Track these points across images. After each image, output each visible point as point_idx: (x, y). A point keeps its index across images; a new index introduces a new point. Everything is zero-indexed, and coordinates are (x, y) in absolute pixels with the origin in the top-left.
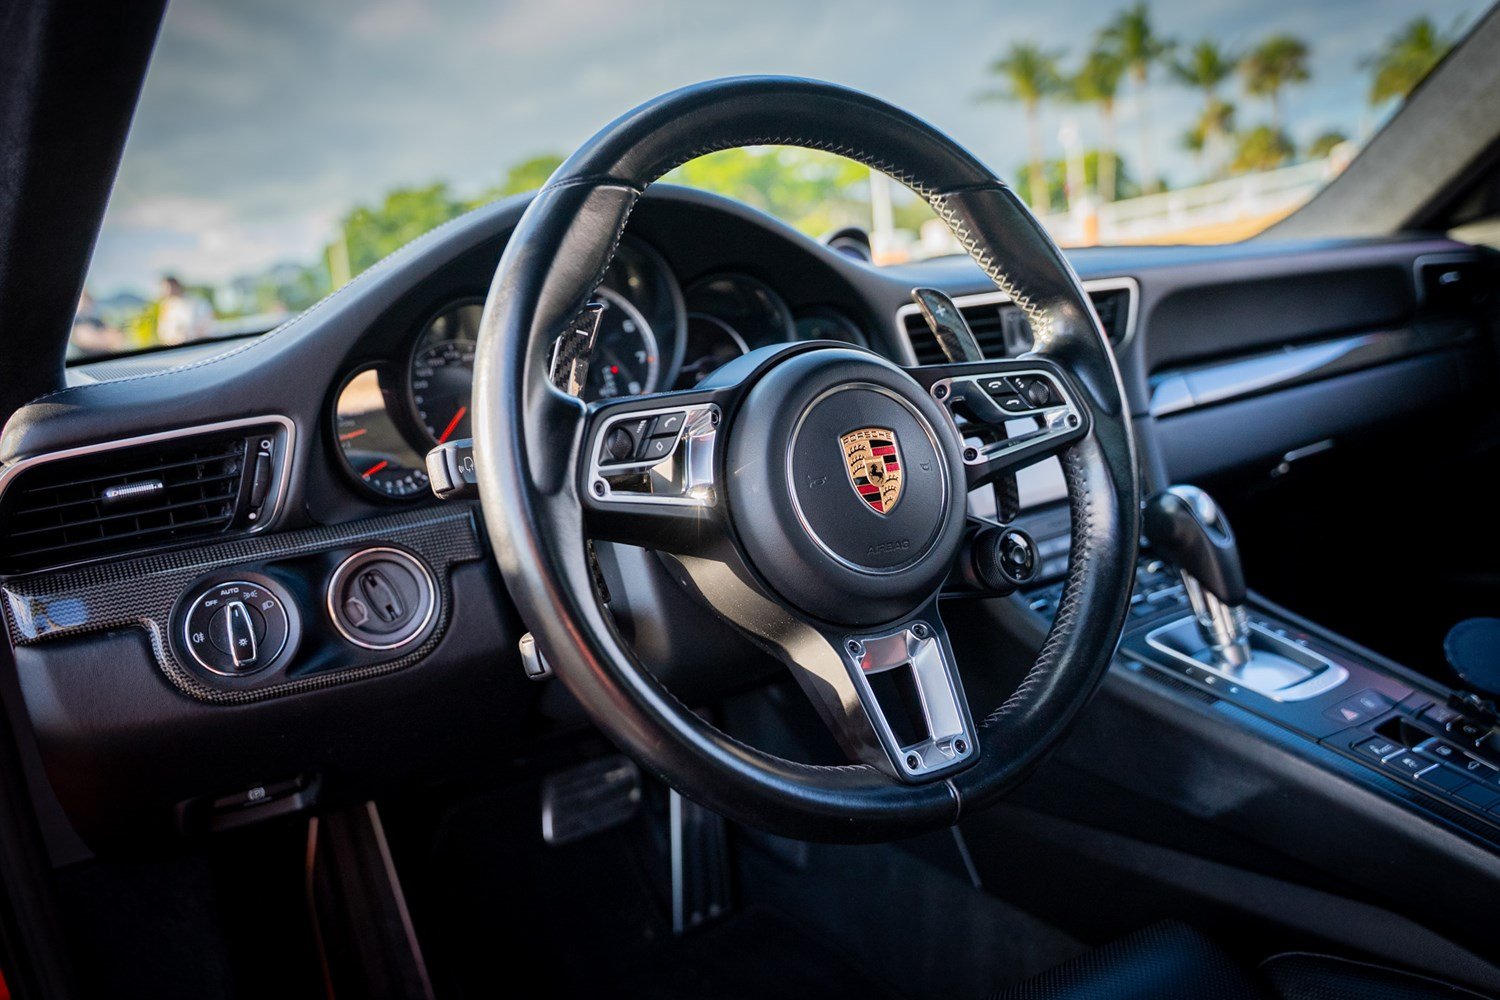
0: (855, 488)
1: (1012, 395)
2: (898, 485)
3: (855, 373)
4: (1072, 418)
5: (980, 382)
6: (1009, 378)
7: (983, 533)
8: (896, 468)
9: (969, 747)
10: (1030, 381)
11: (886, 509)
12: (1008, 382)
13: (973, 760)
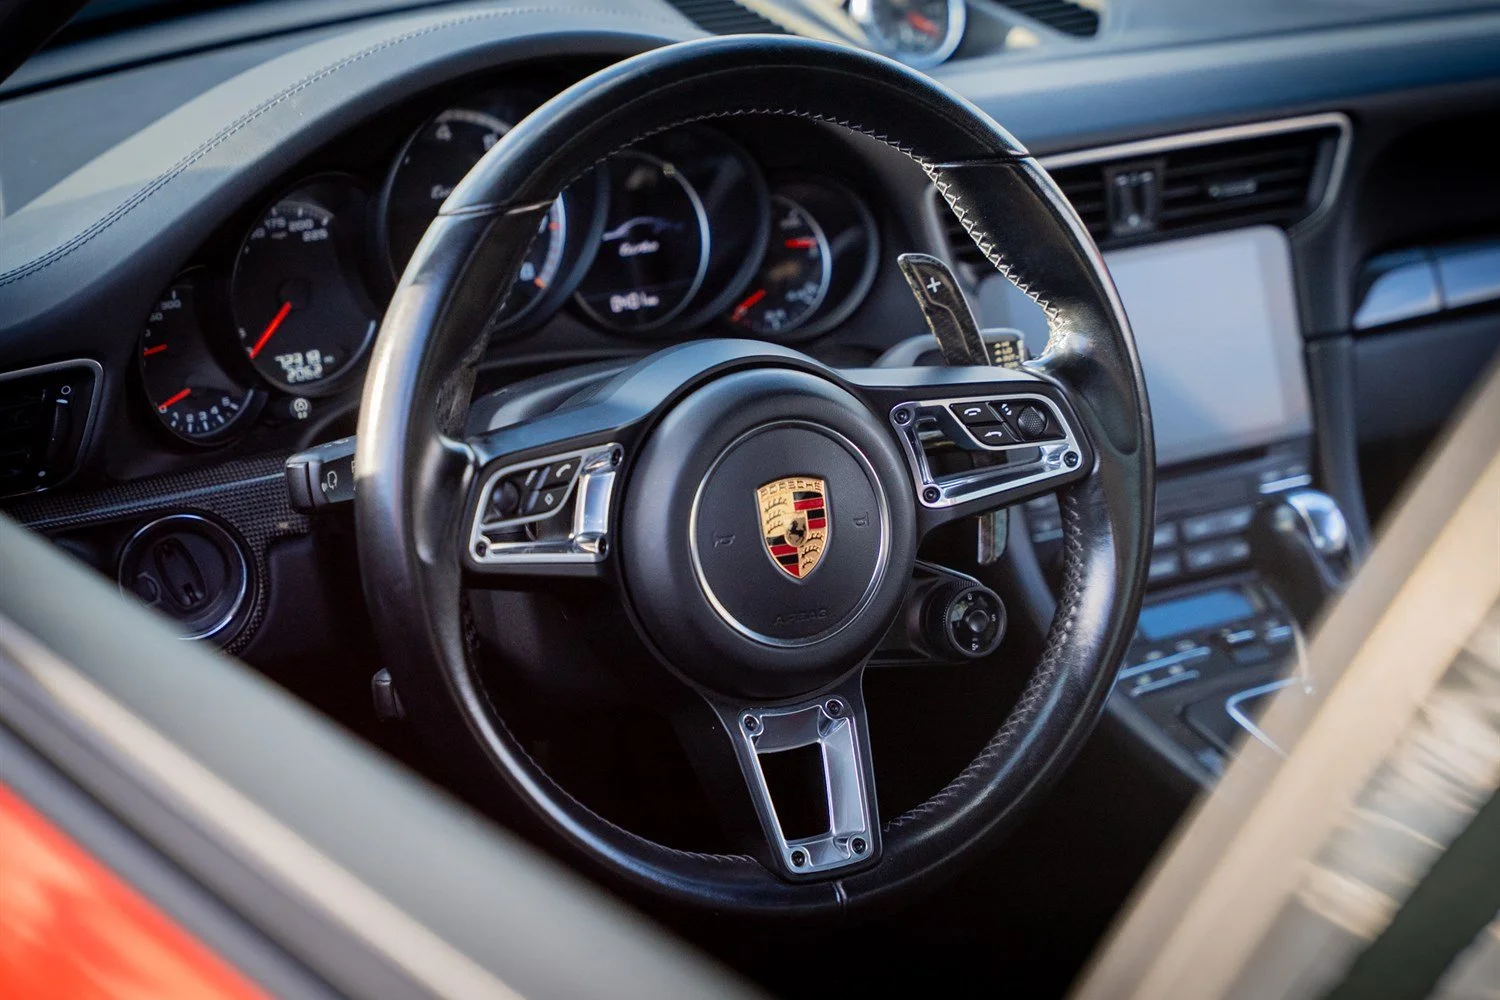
0: (768, 549)
1: (994, 424)
2: (822, 546)
3: (787, 406)
4: (1070, 456)
5: (953, 407)
6: (992, 403)
7: (939, 588)
8: (821, 525)
9: (869, 848)
10: (1019, 408)
11: (803, 573)
12: (992, 409)
13: (873, 861)
